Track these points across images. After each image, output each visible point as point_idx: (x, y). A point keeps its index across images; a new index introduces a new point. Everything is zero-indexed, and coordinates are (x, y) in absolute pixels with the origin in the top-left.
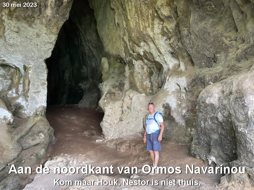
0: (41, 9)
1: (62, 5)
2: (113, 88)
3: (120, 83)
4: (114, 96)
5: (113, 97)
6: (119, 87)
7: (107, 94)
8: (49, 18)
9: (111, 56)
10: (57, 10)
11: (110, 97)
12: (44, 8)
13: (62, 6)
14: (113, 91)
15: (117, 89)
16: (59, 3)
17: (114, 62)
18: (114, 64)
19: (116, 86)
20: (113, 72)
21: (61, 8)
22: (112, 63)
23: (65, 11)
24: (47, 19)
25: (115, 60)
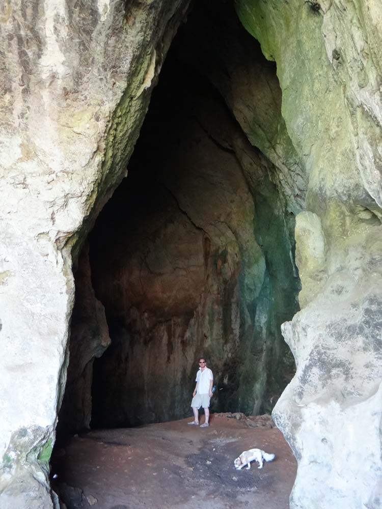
0: (26, 54)
1: (95, 22)
2: (340, 337)
3: (367, 311)
4: (346, 379)
5: (339, 382)
6: (367, 331)
7: (308, 368)
8: (60, 82)
9: (330, 198)
10: (84, 45)
11: (324, 386)
12: (35, 48)
13: (98, 27)
14: (341, 352)
15: (360, 341)
16: (84, 19)
17: (343, 225)
18: (344, 233)
19: (353, 331)
20: (341, 269)
21: (94, 35)
22: (337, 231)
23: (115, 47)
24: (55, 89)
25: (347, 213)
